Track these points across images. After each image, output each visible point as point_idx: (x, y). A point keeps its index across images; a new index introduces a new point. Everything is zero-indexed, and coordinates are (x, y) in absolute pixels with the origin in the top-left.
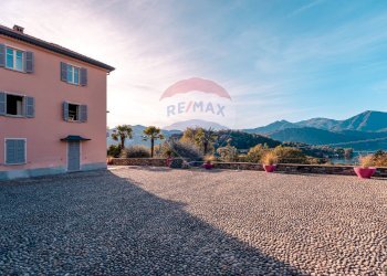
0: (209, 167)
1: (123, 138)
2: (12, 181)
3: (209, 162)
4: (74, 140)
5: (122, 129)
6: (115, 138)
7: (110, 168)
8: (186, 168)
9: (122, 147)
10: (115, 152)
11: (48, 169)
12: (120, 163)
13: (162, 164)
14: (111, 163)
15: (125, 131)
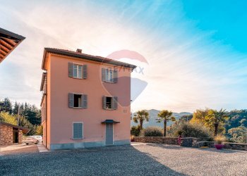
0: (220, 147)
1: (141, 121)
2: (76, 150)
3: (220, 142)
4: (109, 123)
5: (141, 113)
6: (136, 121)
7: (133, 144)
8: (196, 147)
9: (140, 128)
10: (135, 132)
11: (94, 143)
12: (139, 140)
13: (174, 142)
14: (133, 141)
15: (143, 115)
